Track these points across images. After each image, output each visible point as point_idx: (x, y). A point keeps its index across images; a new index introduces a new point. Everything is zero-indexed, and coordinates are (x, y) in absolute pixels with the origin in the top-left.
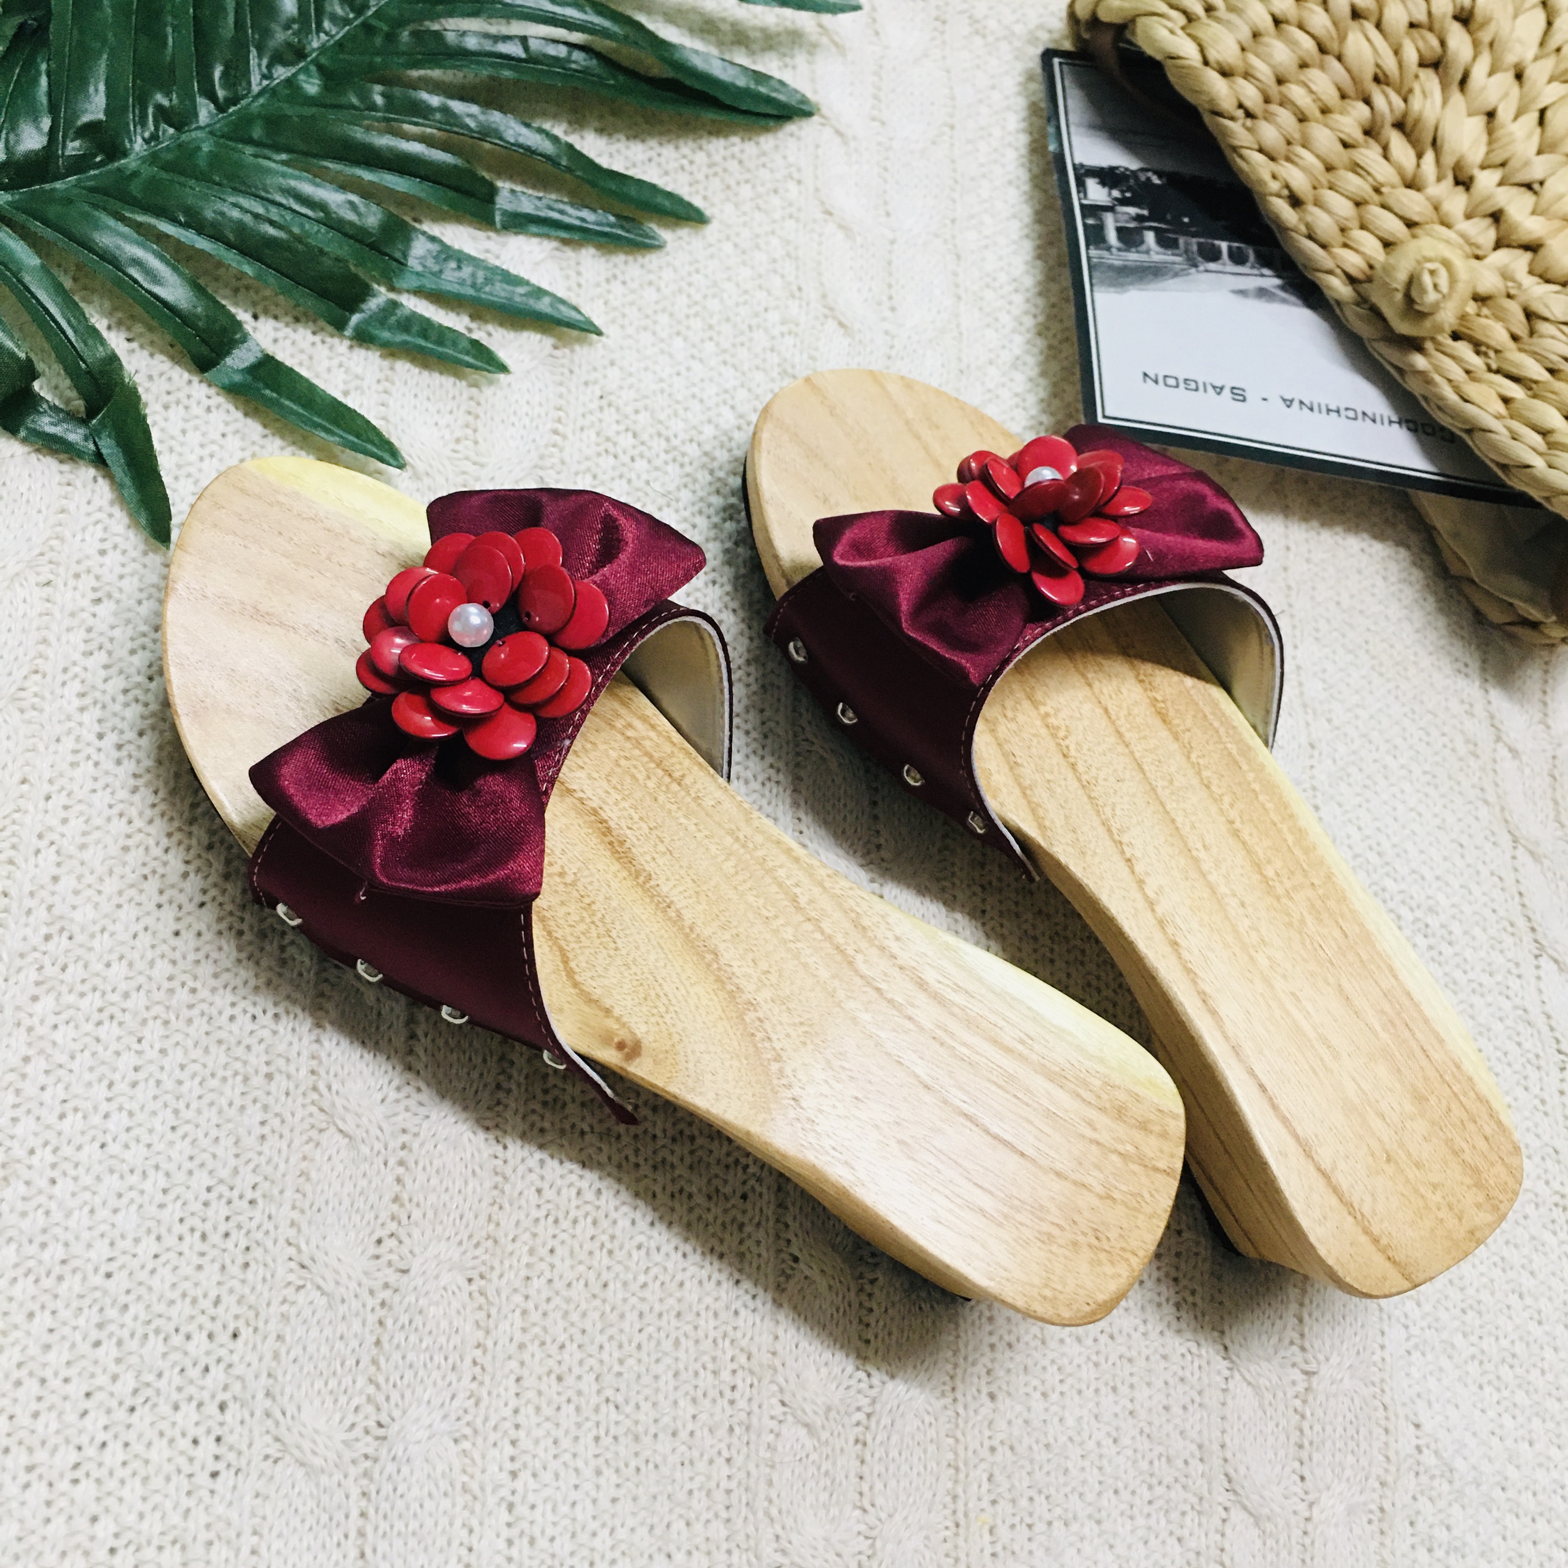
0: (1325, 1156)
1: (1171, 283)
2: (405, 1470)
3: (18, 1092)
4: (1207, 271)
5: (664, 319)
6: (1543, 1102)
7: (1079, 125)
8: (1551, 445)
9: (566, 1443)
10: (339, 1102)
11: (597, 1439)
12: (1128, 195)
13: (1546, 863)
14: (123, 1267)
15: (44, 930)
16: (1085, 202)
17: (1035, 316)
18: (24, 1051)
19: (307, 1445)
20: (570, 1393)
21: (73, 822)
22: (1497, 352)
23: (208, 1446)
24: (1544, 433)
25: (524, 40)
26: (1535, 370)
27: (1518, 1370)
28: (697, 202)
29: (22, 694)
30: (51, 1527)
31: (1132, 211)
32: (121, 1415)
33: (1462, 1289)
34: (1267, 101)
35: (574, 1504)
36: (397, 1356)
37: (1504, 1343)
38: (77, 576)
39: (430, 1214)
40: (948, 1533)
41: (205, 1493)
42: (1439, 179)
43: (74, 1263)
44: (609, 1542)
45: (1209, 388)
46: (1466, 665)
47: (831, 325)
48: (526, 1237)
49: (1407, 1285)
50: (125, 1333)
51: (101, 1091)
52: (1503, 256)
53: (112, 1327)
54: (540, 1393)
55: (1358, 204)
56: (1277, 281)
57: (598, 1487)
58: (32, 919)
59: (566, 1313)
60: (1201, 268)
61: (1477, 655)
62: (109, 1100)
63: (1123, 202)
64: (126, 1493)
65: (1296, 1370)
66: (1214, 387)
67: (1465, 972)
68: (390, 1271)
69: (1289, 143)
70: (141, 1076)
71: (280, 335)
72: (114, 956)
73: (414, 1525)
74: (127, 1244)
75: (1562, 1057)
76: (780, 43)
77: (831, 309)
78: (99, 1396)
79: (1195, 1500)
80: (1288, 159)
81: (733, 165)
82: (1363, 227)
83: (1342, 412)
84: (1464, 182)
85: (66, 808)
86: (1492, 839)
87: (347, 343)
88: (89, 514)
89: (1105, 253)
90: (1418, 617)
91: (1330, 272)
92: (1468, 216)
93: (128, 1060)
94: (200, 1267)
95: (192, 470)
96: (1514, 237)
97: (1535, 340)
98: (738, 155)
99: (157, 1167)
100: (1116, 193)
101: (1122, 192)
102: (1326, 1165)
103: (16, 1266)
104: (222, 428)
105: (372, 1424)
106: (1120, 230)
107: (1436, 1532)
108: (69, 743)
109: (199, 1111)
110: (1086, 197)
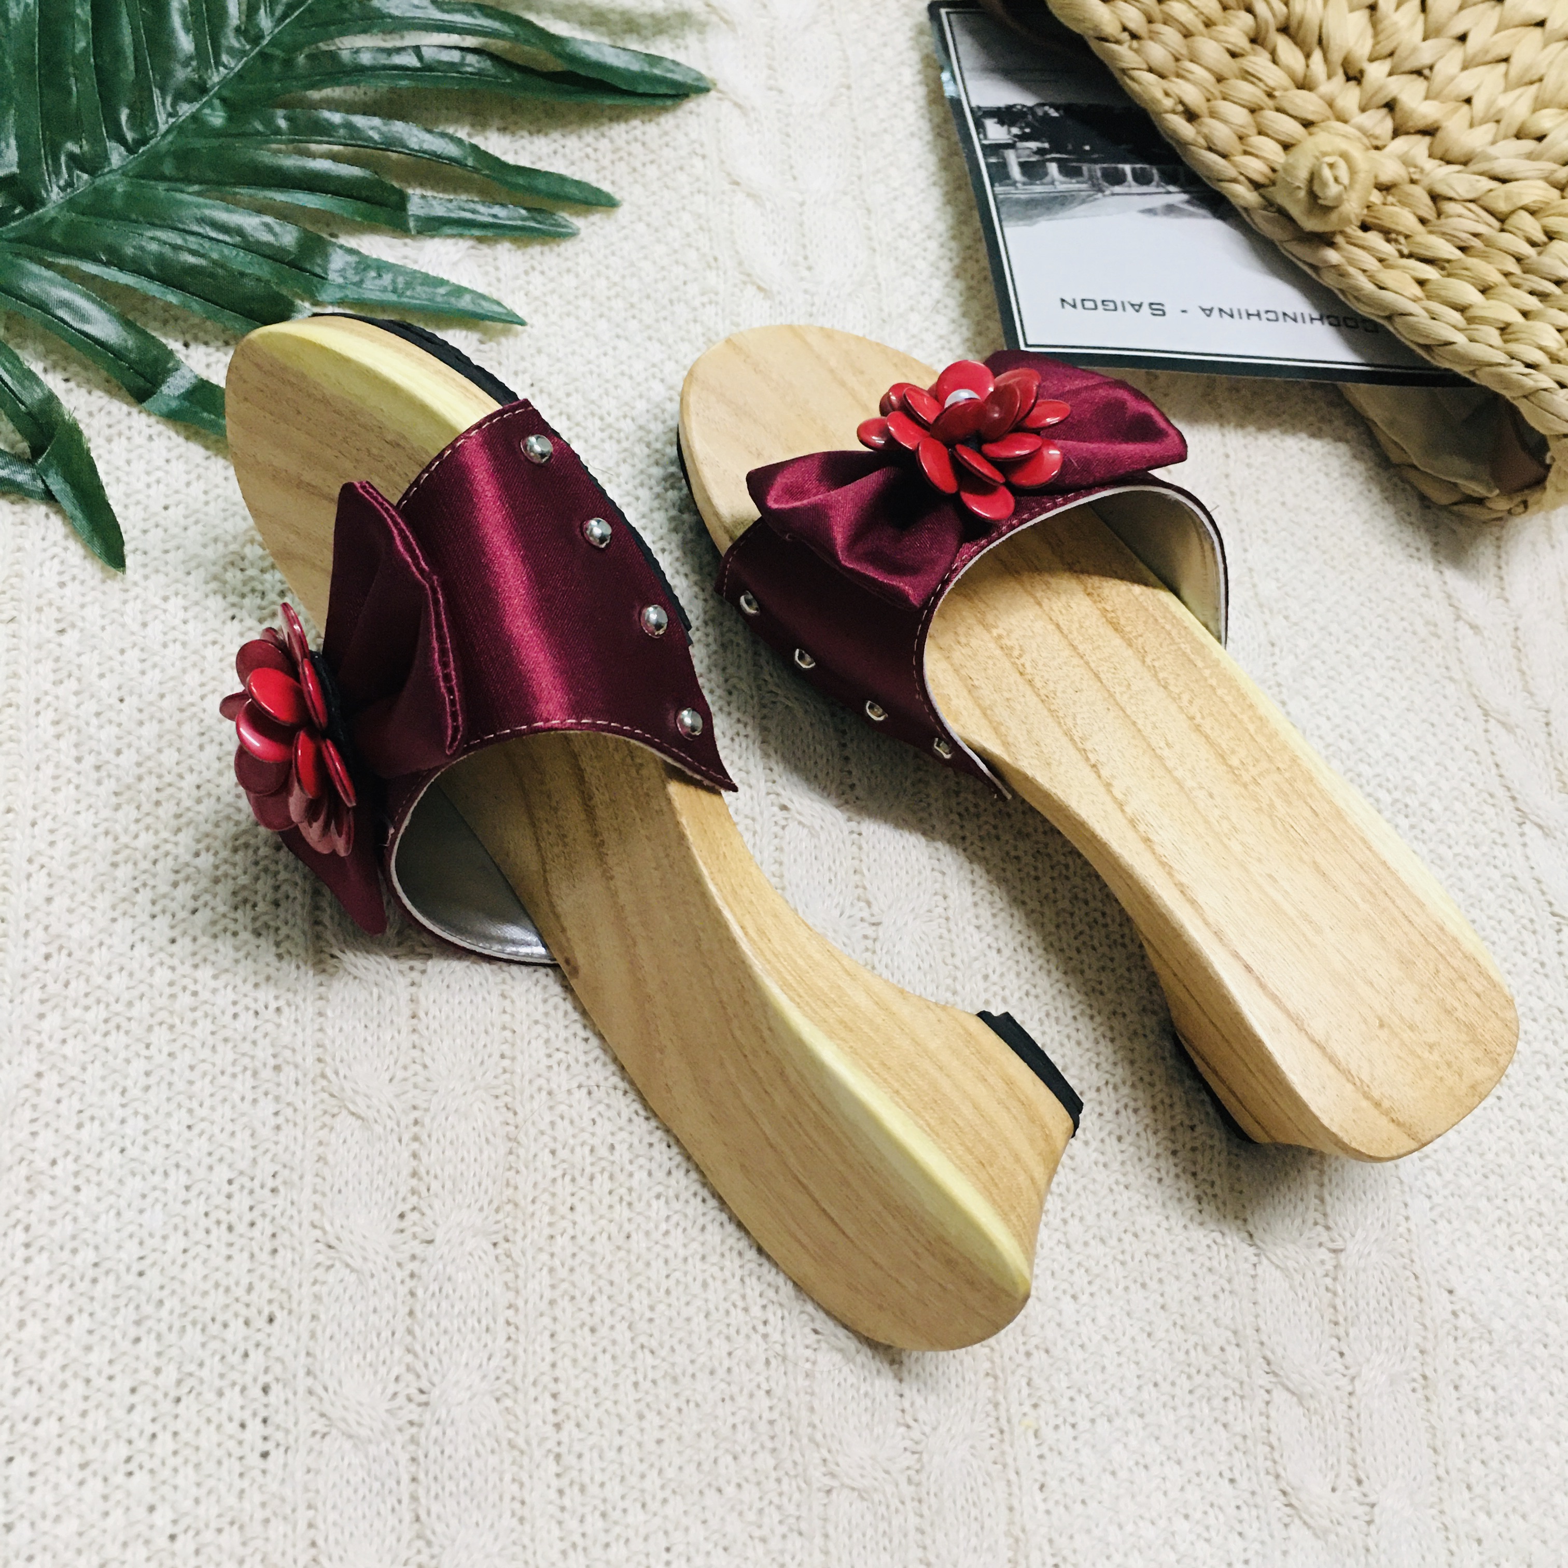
0: (1318, 1028)
1: (1079, 210)
2: (450, 1432)
3: (34, 1107)
4: (1113, 194)
5: (586, 303)
6: (1543, 965)
7: (973, 69)
9: (605, 1391)
10: (347, 1085)
11: (636, 1384)
12: (1027, 130)
13: (1519, 732)
14: (154, 1264)
15: (44, 950)
16: (985, 142)
17: (951, 260)
18: (36, 1067)
19: (351, 1417)
20: (605, 1343)
21: (60, 845)
22: (1407, 237)
23: (255, 1427)
25: (417, 50)
26: (1447, 250)
27: (1547, 1229)
28: (606, 187)
30: (110, 1520)
31: (1034, 145)
32: (166, 1406)
34: (1150, 21)
35: (620, 1449)
36: (431, 1324)
37: (1530, 1203)
38: (39, 610)
39: (449, 1185)
40: (994, 1441)
41: (257, 1473)
42: (1330, 77)
43: (106, 1265)
44: (658, 1482)
45: (1128, 307)
46: (1418, 550)
47: (751, 290)
48: (545, 1197)
49: (1414, 1145)
50: (163, 1327)
51: (114, 1098)
52: (1401, 144)
53: (150, 1323)
54: (575, 1346)
55: (1252, 111)
56: (1185, 197)
57: (642, 1430)
58: (30, 941)
59: (592, 1267)
60: (1107, 192)
61: (1427, 538)
62: (123, 1106)
63: (1024, 137)
64: (180, 1480)
65: (1323, 1250)
66: (1132, 305)
67: (1450, 847)
68: (416, 1243)
69: (1177, 60)
70: (152, 1080)
71: (212, 359)
72: (114, 968)
73: (464, 1484)
74: (156, 1242)
75: (1557, 919)
76: (670, 26)
77: (749, 275)
78: (144, 1391)
79: (1235, 1385)
80: (1179, 76)
81: (636, 148)
82: (1260, 133)
83: (1263, 316)
84: (1354, 76)
85: (52, 831)
86: (1462, 714)
88: (45, 550)
89: (1010, 189)
90: (1364, 507)
91: (1234, 181)
92: (1363, 110)
93: (139, 1065)
94: (229, 1257)
95: (140, 497)
96: (1410, 124)
97: (1443, 220)
98: (640, 137)
99: (177, 1166)
100: (1015, 131)
101: (1021, 128)
102: (1320, 1036)
103: (50, 1273)
104: (165, 454)
105: (413, 1391)
106: (1022, 165)
107: (1481, 1394)
108: (48, 770)
109: (213, 1108)
110: (986, 137)
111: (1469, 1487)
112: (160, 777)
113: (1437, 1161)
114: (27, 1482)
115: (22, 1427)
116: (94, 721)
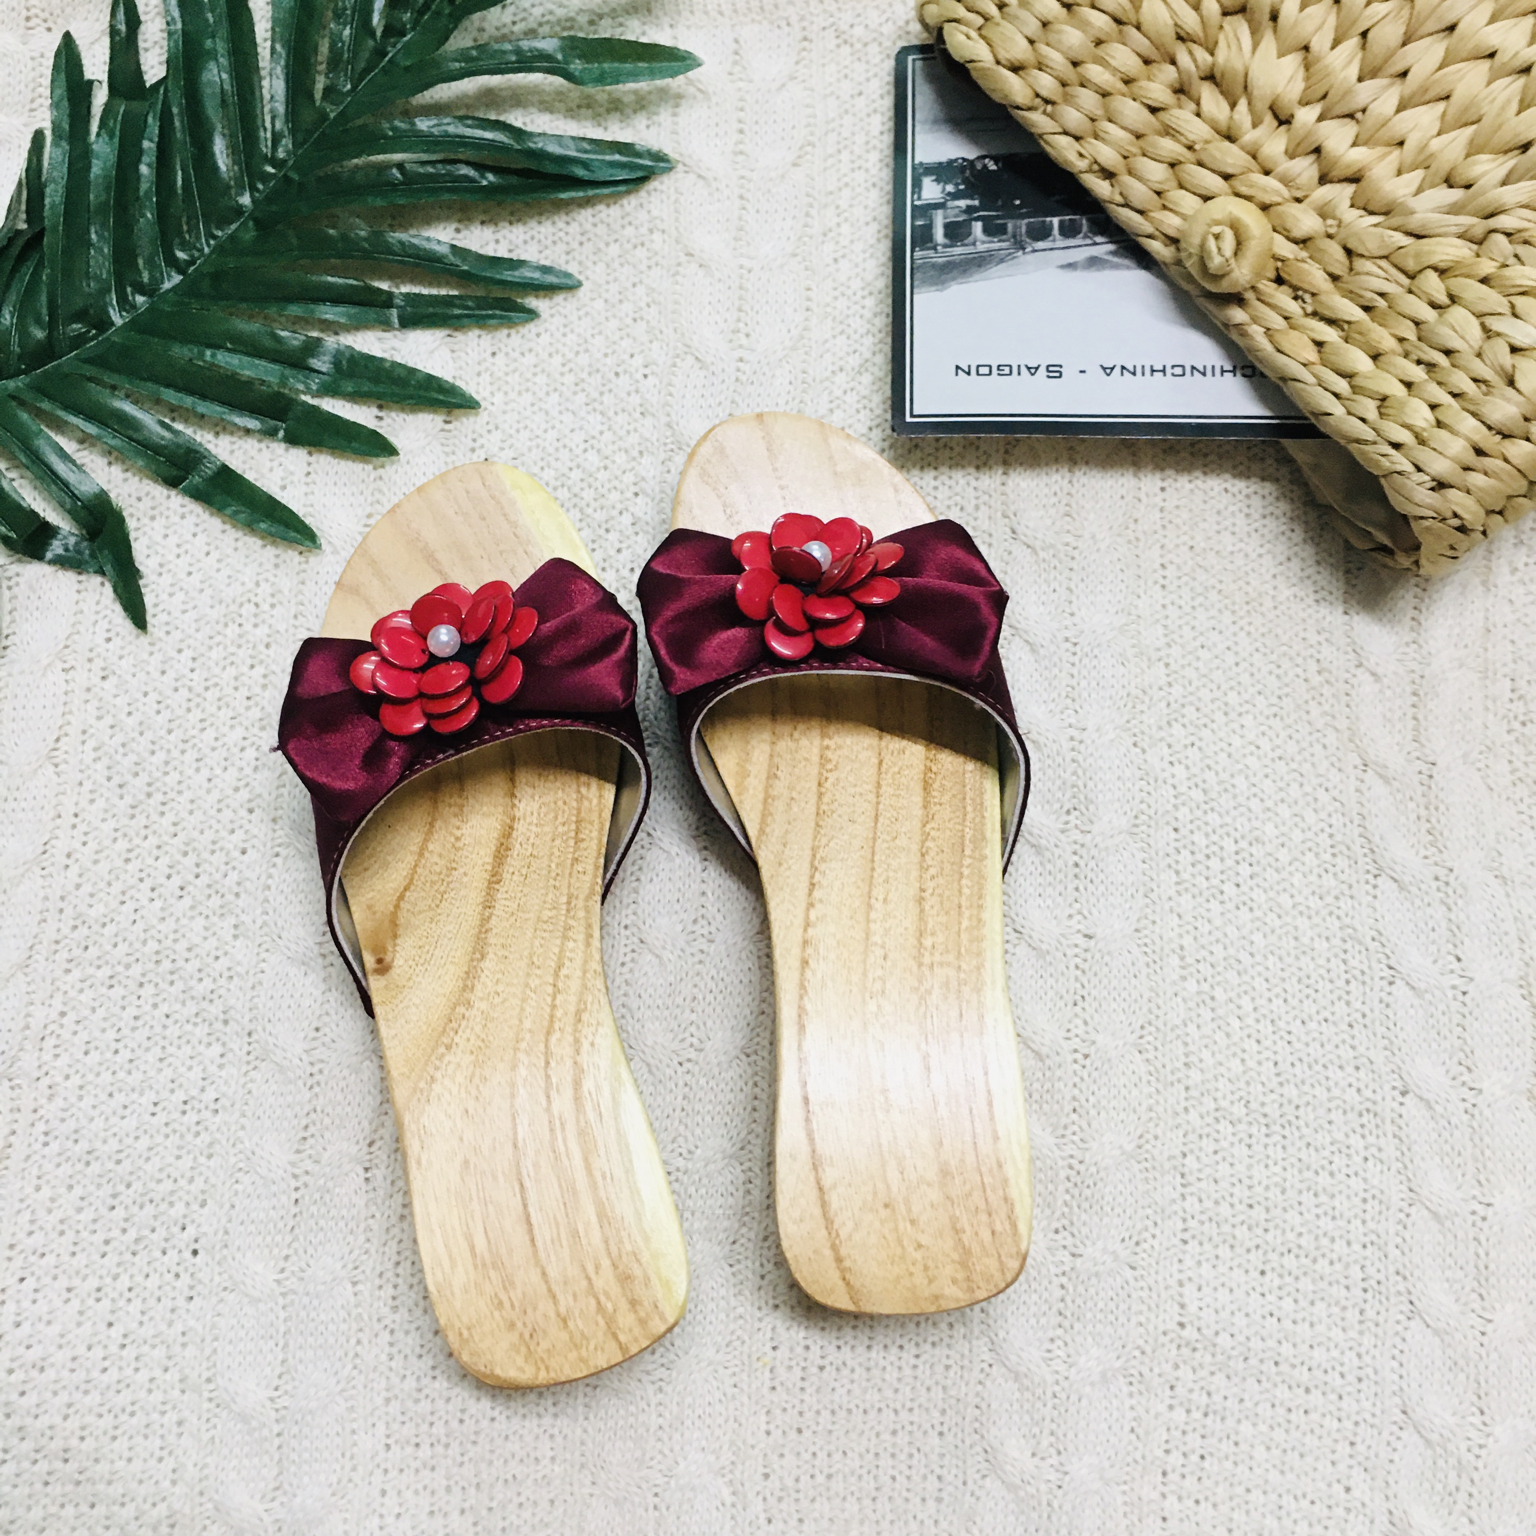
1: (996, 270)
2: (315, 1302)
3: (58, 1037)
4: (1034, 251)
5: (541, 379)
6: (1364, 1016)
7: (924, 122)
8: (1355, 389)
10: (271, 1040)
12: (962, 187)
13: (1395, 783)
14: (128, 1156)
15: (72, 923)
16: (917, 203)
18: (61, 1008)
19: (249, 1282)
21: (90, 844)
22: (1313, 295)
23: (185, 1279)
24: (1348, 376)
25: (400, 166)
26: (1351, 311)
27: (1303, 1260)
28: (572, 269)
29: (55, 753)
30: (82, 1329)
31: (963, 203)
32: (128, 1256)
33: (1250, 1187)
34: (1064, 84)
36: (312, 1222)
37: (1291, 1235)
38: (90, 660)
39: (337, 1122)
40: (736, 1370)
41: (183, 1311)
42: (1255, 125)
43: (96, 1154)
45: (1024, 370)
46: (1331, 593)
47: (689, 361)
50: (130, 1201)
51: (112, 1035)
52: (1326, 192)
53: (122, 1197)
55: (1172, 165)
56: (1111, 247)
58: (63, 916)
60: (1029, 249)
62: (117, 1041)
63: (955, 196)
64: (131, 1308)
66: (1029, 368)
67: (1291, 896)
68: (309, 1162)
69: (1093, 120)
70: (140, 1023)
71: (236, 447)
72: (120, 939)
73: (321, 1340)
75: (1392, 972)
76: (650, 102)
77: (689, 347)
78: (114, 1244)
79: (958, 1357)
80: (1096, 137)
81: (602, 229)
82: (1181, 186)
83: (1169, 371)
84: (1284, 121)
85: (86, 834)
86: (1338, 765)
87: (283, 445)
88: (97, 613)
89: (931, 253)
90: (1281, 548)
91: (1150, 237)
92: (1291, 155)
93: (132, 1011)
94: (179, 1157)
95: (171, 566)
96: (1335, 172)
97: (1353, 278)
98: (605, 219)
99: (151, 1088)
100: (950, 188)
101: (957, 185)
103: (60, 1154)
104: (193, 529)
105: (296, 1269)
106: (948, 226)
107: (1194, 1396)
108: (88, 785)
109: (179, 1047)
110: (919, 198)
111: (1164, 1474)
112: (165, 793)
113: (1200, 1189)
114: (32, 1296)
115: (33, 1259)
116: (121, 750)
